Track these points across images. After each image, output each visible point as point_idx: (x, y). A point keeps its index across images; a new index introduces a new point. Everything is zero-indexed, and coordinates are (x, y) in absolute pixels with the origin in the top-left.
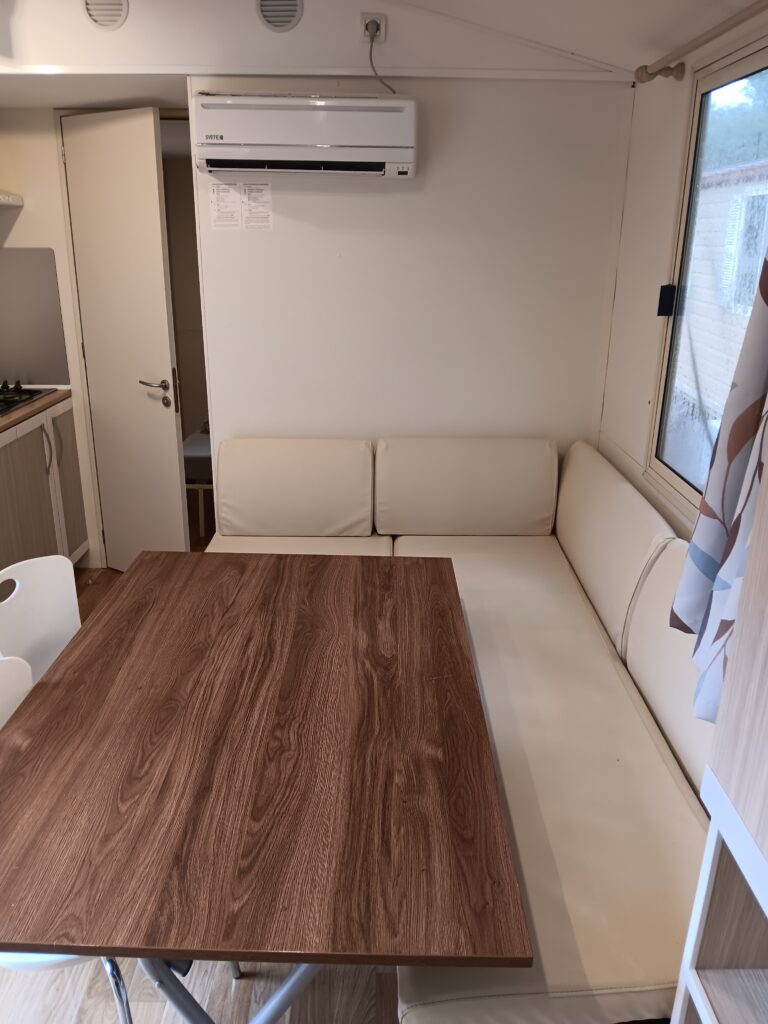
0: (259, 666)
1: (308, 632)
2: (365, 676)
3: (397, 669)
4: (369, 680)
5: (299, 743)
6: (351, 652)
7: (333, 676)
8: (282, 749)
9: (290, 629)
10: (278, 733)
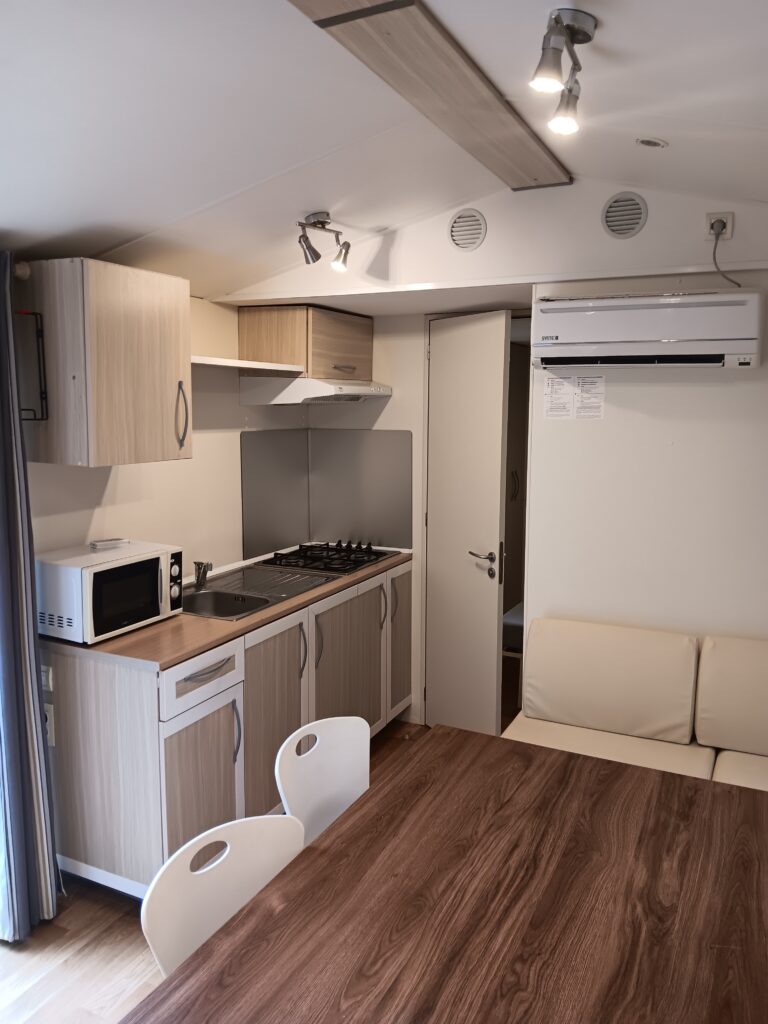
0: (518, 880)
1: (580, 852)
2: (633, 922)
3: (673, 923)
4: (636, 929)
5: (537, 988)
6: (623, 890)
7: (595, 914)
8: (518, 987)
9: (562, 844)
10: (518, 967)
